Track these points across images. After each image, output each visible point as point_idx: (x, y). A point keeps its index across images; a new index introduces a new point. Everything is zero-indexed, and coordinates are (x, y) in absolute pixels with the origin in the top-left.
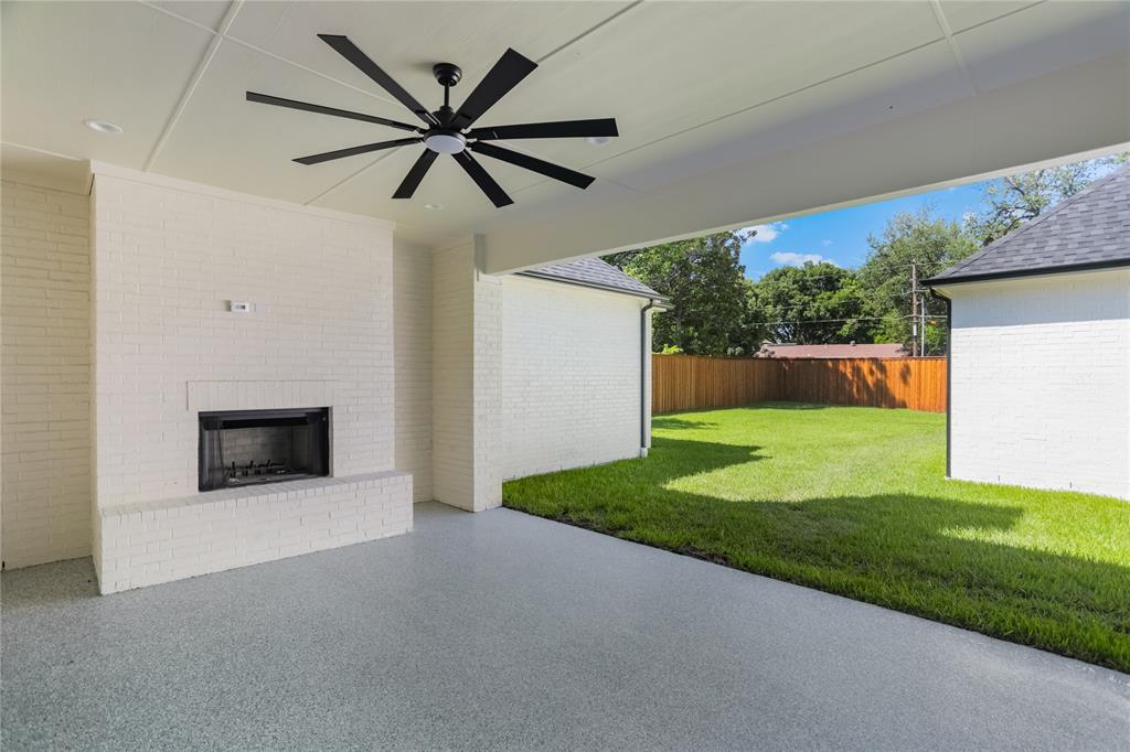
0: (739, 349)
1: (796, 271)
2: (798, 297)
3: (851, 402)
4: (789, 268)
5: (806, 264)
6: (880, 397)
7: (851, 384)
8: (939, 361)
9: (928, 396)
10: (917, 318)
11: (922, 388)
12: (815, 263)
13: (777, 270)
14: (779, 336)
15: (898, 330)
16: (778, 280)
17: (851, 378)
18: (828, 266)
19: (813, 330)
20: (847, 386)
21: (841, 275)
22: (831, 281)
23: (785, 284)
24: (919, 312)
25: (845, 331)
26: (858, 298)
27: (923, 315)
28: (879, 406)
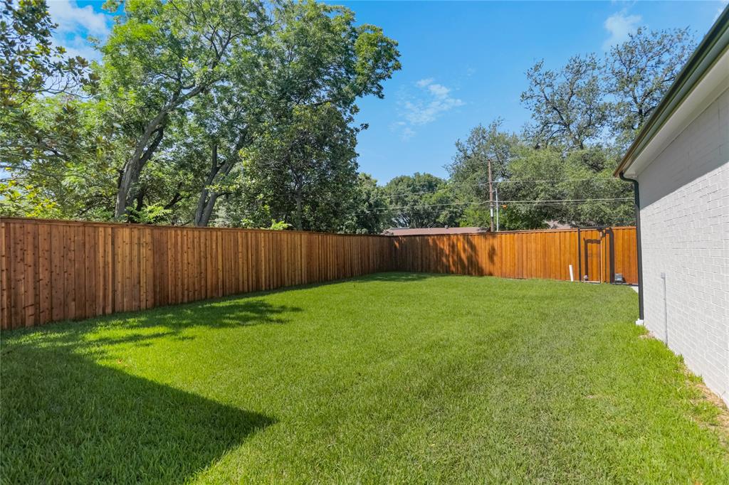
0: (364, 230)
1: (409, 178)
2: (410, 196)
3: (447, 272)
4: (405, 177)
5: (415, 174)
6: (471, 268)
7: (447, 257)
8: (516, 235)
9: (508, 265)
10: (493, 203)
11: (504, 257)
12: (422, 174)
13: (397, 178)
14: (400, 224)
15: (474, 218)
16: (397, 185)
17: (447, 252)
18: (429, 176)
19: (420, 218)
20: (444, 260)
21: (438, 181)
22: (431, 185)
23: (402, 187)
24: (494, 198)
25: (441, 219)
26: (449, 198)
27: (497, 201)
28: (470, 274)
